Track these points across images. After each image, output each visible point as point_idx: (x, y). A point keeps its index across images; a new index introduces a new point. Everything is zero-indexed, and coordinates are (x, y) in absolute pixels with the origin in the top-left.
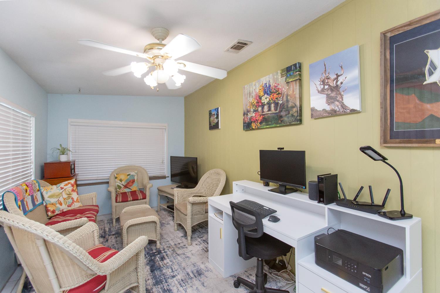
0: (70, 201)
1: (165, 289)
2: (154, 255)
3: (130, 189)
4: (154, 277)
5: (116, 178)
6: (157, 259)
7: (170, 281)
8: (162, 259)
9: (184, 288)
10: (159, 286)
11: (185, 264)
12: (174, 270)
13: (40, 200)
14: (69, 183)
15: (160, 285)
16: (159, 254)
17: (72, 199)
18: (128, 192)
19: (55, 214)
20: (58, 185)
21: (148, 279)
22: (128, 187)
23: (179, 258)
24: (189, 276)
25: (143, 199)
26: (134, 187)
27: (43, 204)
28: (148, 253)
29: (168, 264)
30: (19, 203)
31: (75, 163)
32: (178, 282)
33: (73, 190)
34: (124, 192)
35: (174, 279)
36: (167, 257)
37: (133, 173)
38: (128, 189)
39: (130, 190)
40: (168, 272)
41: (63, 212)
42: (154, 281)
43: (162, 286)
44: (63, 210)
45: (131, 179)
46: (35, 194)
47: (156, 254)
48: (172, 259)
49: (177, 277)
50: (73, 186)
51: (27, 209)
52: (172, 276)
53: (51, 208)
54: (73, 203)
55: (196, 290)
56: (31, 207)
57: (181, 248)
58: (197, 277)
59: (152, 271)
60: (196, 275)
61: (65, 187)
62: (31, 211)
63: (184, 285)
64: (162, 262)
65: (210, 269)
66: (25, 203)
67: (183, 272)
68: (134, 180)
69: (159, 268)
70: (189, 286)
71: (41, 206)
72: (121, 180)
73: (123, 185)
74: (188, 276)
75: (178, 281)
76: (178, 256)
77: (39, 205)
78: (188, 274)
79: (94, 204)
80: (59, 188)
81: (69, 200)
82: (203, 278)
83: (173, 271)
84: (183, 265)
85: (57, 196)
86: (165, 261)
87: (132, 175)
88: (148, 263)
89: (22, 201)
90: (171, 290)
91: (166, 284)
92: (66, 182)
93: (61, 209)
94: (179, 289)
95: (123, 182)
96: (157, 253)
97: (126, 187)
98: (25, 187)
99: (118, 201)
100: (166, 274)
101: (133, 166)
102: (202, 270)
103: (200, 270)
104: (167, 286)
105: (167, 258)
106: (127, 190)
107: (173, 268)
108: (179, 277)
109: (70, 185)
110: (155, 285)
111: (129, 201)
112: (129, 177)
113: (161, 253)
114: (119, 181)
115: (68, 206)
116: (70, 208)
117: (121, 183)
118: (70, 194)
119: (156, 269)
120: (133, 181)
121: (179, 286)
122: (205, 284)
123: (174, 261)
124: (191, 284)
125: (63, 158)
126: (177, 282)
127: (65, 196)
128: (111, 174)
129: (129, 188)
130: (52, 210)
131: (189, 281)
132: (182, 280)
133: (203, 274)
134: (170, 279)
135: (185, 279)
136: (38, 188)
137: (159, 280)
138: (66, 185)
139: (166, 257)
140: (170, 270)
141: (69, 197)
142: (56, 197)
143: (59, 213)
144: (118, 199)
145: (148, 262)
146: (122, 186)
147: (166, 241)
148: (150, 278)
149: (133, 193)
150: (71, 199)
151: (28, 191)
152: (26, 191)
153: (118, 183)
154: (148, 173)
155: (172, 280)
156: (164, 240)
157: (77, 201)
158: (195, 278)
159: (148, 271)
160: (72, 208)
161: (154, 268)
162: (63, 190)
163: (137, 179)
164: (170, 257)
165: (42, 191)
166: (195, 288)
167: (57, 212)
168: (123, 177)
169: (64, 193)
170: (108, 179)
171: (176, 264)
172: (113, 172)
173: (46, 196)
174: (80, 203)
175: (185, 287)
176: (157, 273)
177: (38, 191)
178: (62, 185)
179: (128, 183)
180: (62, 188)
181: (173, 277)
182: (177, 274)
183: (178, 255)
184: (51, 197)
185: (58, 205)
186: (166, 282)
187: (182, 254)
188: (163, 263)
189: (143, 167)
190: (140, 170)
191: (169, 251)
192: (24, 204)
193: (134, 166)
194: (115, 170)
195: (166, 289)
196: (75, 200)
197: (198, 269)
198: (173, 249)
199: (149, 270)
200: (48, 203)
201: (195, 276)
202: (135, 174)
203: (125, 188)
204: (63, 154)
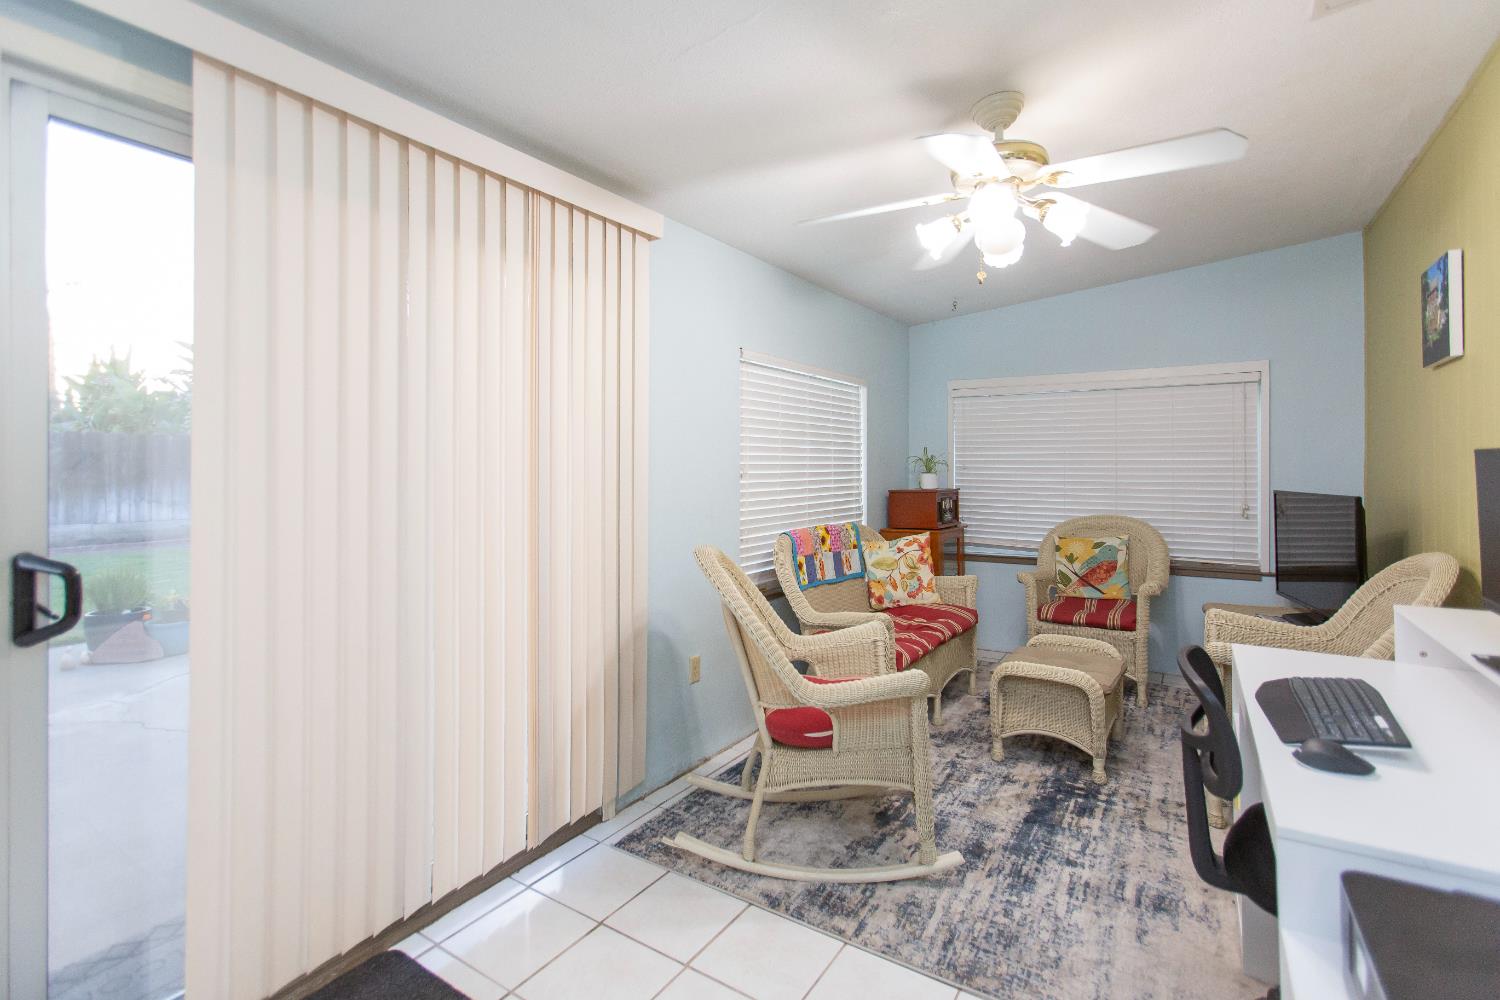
0: (915, 583)
1: (1021, 871)
2: (1070, 793)
3: (1099, 590)
4: (1021, 834)
5: (1058, 549)
6: (1068, 805)
7: (1051, 864)
8: (1083, 811)
9: (1073, 901)
10: (1014, 857)
11: (1141, 858)
12: (1088, 851)
13: (856, 568)
14: (915, 541)
15: (1018, 856)
16: (1085, 797)
17: (919, 579)
18: (1092, 599)
19: (884, 606)
20: (894, 542)
21: (1003, 830)
22: (1092, 583)
23: (1137, 835)
24: (1119, 891)
25: (1124, 628)
26: (1114, 588)
27: (863, 577)
28: (1057, 780)
29: (1085, 831)
30: (801, 559)
31: (960, 497)
32: (1070, 881)
33: (921, 560)
34: (1077, 595)
35: (1068, 870)
36: (1104, 814)
37: (1111, 541)
38: (1090, 588)
39: (1098, 595)
40: (1067, 844)
41: (899, 607)
42: (1012, 841)
43: (1020, 862)
44: (898, 601)
45: (1105, 558)
46: (845, 553)
47: (1077, 791)
48: (1113, 827)
49: (1078, 870)
50: (922, 548)
51: (819, 576)
52: (1068, 859)
53: (877, 591)
54: (919, 590)
55: (1102, 930)
56: (830, 574)
57: (1171, 817)
58: (1143, 907)
59: (1029, 820)
60: (1145, 901)
61: (906, 549)
62: (830, 583)
63: (1081, 897)
64: (1076, 818)
65: (1218, 921)
66: (817, 563)
67: (1111, 870)
68: (1116, 562)
69: (1053, 826)
70: (1093, 908)
71: (858, 582)
72: (1071, 559)
73: (1076, 574)
74: (1117, 888)
75: (1075, 879)
76: (1138, 831)
77: (855, 577)
78: (1121, 885)
79: (969, 607)
80: (895, 548)
81: (912, 582)
82: (1160, 924)
83: (1083, 852)
84: (1131, 856)
85: (889, 565)
86: (1085, 821)
87: (1111, 548)
88: (1036, 801)
89: (810, 559)
90: (1035, 883)
91: (1035, 865)
92: (910, 538)
93: (896, 598)
94: (1058, 894)
95: (1077, 566)
96: (1082, 793)
97: (1084, 580)
98: (822, 533)
99: (1043, 616)
100: (1056, 847)
101: (1122, 518)
102: (1181, 904)
103: (1172, 900)
104: (1033, 871)
105: (1101, 816)
106: (1086, 592)
107: (1092, 846)
108: (1085, 874)
109: (915, 546)
110: (1005, 848)
111: (1075, 625)
112: (1097, 551)
113: (1095, 797)
114: (1064, 561)
115: (911, 595)
116: (912, 602)
117: (1070, 566)
118: (915, 568)
119: (1042, 824)
120: (1112, 568)
121: (1064, 889)
122: (1147, 939)
123: (1113, 834)
124: (1101, 908)
125: (929, 482)
126: (1066, 879)
127: (905, 570)
128: (1046, 539)
129: (1093, 587)
130: (877, 595)
131: (1105, 900)
132: (1087, 885)
133: (1174, 917)
134: (1055, 862)
135: (1098, 889)
136: (853, 540)
137: (1025, 846)
138: (909, 544)
139: (1098, 813)
140: (1078, 846)
141: (912, 575)
142: (885, 567)
143: (891, 606)
144: (1044, 610)
145: (1039, 798)
146: (1074, 579)
147: (1145, 778)
148: (1009, 829)
149: (1106, 604)
150: (915, 578)
151: (828, 542)
152: (823, 540)
153: (1063, 566)
154: (1170, 547)
155: (1057, 867)
156: (1139, 774)
157: (929, 588)
158: (1132, 905)
159: (1018, 814)
160: (918, 601)
161: (1040, 819)
162: (902, 554)
163: (1128, 562)
164: (1110, 818)
165: (864, 548)
166: (1106, 921)
167: (887, 604)
168: (1078, 548)
169: (902, 561)
170: (1036, 550)
171: (1112, 843)
172: (1052, 531)
173: (869, 562)
174: (937, 594)
175: (1077, 903)
176: (1037, 831)
177: (855, 547)
178: (901, 542)
179: (1093, 571)
180: (900, 550)
181: (1070, 863)
182: (1087, 863)
183: (1143, 828)
184: (877, 565)
185: (889, 588)
186: (1040, 861)
187: (1160, 833)
188: (1074, 822)
189: (1152, 524)
190: (1136, 534)
191: (1125, 807)
192: (814, 564)
193: (1127, 519)
194: (1061, 525)
195: (1024, 873)
196: (925, 584)
197: (1169, 893)
198: (1141, 806)
199: (1023, 815)
200: (871, 577)
201: (1138, 903)
202: (1120, 545)
203: (1083, 585)
204: (929, 471)
